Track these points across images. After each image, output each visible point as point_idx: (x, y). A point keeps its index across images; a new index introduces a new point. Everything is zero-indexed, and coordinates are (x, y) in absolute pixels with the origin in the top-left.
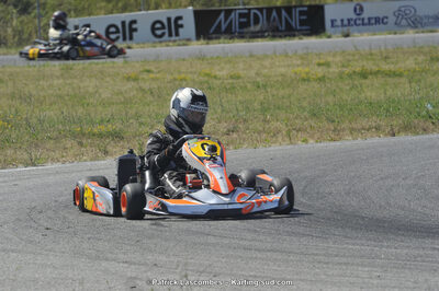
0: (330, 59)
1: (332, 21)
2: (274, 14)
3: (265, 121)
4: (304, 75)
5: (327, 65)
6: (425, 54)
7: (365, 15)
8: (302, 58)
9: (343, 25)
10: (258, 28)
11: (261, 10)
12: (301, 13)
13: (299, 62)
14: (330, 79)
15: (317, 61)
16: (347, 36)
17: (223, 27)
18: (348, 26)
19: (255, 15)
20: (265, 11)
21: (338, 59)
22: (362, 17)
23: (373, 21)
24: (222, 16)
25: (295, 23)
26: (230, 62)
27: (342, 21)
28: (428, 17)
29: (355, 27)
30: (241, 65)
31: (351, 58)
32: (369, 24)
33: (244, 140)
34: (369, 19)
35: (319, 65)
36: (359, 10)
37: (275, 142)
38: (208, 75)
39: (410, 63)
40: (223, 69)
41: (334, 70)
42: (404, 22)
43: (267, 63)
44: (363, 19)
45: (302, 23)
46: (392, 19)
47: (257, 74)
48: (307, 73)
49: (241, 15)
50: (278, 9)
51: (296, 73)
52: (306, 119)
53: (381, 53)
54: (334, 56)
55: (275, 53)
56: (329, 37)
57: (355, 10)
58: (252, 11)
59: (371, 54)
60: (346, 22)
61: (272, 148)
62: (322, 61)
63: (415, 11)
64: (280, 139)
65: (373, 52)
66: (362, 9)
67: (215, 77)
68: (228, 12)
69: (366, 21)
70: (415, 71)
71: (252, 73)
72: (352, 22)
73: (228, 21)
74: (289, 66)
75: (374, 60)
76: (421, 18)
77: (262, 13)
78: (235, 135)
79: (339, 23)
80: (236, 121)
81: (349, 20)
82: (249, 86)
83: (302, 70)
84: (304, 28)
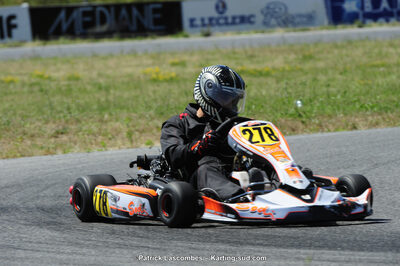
0: (186, 58)
1: (192, 21)
2: (124, 12)
3: (101, 121)
4: (154, 76)
5: (183, 64)
6: (296, 53)
7: (229, 13)
8: (153, 57)
9: (204, 25)
10: (104, 28)
11: (107, 7)
12: (155, 11)
13: (150, 61)
14: (185, 80)
15: (171, 60)
16: (207, 35)
17: (65, 26)
18: (208, 25)
19: (102, 14)
20: (112, 9)
21: (195, 58)
22: (224, 15)
23: (238, 20)
24: (62, 15)
25: (148, 22)
26: (68, 61)
27: (203, 20)
28: (300, 16)
29: (217, 27)
30: (81, 66)
31: (210, 57)
32: (233, 23)
33: (75, 143)
34: (234, 18)
35: (174, 64)
36: (221, 7)
37: (113, 146)
38: (41, 77)
39: (278, 62)
40: (58, 70)
41: (190, 69)
42: (273, 21)
43: (111, 63)
44: (226, 18)
45: (156, 22)
46: (259, 18)
47: (100, 75)
48: (157, 74)
49: (85, 14)
50: (129, 6)
51: (145, 74)
52: (153, 119)
53: (246, 52)
54: (192, 54)
55: (122, 52)
56: (186, 36)
57: (217, 7)
58: (99, 9)
59: (234, 53)
60: (207, 21)
61: (109, 152)
62: (176, 60)
63: (286, 8)
64: (119, 142)
65: (237, 50)
66: (224, 6)
67: (49, 78)
68: (70, 10)
69: (230, 20)
70: (284, 70)
71: (94, 74)
72: (214, 22)
73: (70, 20)
74: (138, 66)
75: (236, 59)
76: (293, 17)
77: (110, 12)
78: (64, 138)
79: (198, 22)
80: (67, 122)
81: (211, 19)
82: (89, 88)
83: (152, 71)
84: (158, 27)
